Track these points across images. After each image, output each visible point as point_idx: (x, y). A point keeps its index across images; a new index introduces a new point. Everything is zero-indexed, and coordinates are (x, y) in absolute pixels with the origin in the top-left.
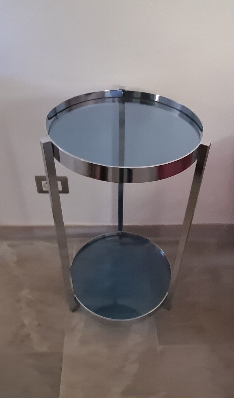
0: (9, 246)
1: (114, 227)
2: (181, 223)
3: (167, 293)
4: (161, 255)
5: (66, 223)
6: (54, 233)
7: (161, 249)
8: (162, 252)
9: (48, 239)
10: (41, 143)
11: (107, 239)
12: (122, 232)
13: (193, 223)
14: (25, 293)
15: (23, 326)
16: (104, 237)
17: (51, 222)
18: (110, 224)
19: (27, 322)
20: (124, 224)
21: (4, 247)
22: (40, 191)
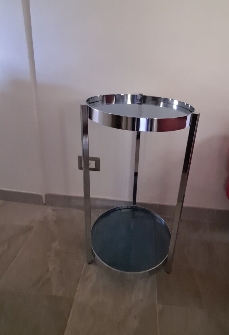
0: (53, 210)
1: (130, 202)
2: (175, 204)
5: (92, 196)
9: (78, 207)
10: (80, 104)
11: (123, 211)
12: (135, 206)
13: (185, 205)
14: (56, 245)
15: (48, 270)
20: (137, 201)
21: (49, 210)
22: (80, 168)
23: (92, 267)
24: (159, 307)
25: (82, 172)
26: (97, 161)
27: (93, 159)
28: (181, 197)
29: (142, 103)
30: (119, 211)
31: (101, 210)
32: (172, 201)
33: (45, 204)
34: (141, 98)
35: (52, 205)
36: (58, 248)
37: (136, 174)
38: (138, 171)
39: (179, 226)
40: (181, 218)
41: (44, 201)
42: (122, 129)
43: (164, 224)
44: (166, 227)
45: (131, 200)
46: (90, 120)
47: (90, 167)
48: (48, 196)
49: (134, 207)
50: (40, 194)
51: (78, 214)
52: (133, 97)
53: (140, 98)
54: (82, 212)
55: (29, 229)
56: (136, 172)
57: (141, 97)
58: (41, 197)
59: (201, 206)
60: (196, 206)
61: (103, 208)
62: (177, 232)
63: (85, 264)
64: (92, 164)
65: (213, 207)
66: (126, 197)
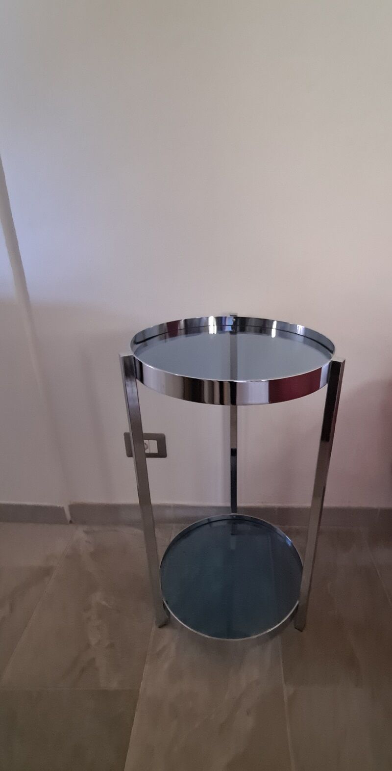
0: (86, 532)
1: (226, 508)
2: (309, 505)
3: (298, 602)
4: (288, 545)
5: (155, 501)
6: (137, 516)
7: (287, 537)
8: (289, 540)
9: (132, 524)
10: (120, 356)
11: (214, 524)
12: (236, 514)
13: (325, 505)
14: (98, 598)
15: (88, 646)
16: (210, 522)
17: (135, 500)
18: (220, 503)
19: (93, 641)
20: (239, 504)
21: (79, 533)
22: (130, 455)
23: (167, 631)
24: (287, 690)
25: (131, 461)
26: (161, 440)
27: (151, 437)
28: (320, 490)
29: (236, 330)
30: (208, 526)
31: (174, 525)
32: (303, 499)
33: (71, 522)
34: (235, 323)
35: (84, 523)
36: (104, 603)
37: (234, 452)
38: (237, 447)
39: (317, 541)
40: (321, 527)
41: (68, 517)
42: (204, 402)
43: (290, 545)
44: (293, 550)
45: (229, 504)
46: (141, 383)
47: (147, 451)
48: (73, 507)
49: (234, 517)
50: (58, 506)
51: (133, 536)
52: (220, 321)
53: (232, 323)
54: (140, 532)
55: (47, 572)
56: (234, 447)
57: (234, 320)
58: (61, 510)
59: (354, 505)
60: (345, 505)
61: (177, 521)
62: (315, 554)
63: (155, 628)
64: (152, 446)
65: (375, 506)
66: (219, 498)
